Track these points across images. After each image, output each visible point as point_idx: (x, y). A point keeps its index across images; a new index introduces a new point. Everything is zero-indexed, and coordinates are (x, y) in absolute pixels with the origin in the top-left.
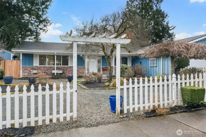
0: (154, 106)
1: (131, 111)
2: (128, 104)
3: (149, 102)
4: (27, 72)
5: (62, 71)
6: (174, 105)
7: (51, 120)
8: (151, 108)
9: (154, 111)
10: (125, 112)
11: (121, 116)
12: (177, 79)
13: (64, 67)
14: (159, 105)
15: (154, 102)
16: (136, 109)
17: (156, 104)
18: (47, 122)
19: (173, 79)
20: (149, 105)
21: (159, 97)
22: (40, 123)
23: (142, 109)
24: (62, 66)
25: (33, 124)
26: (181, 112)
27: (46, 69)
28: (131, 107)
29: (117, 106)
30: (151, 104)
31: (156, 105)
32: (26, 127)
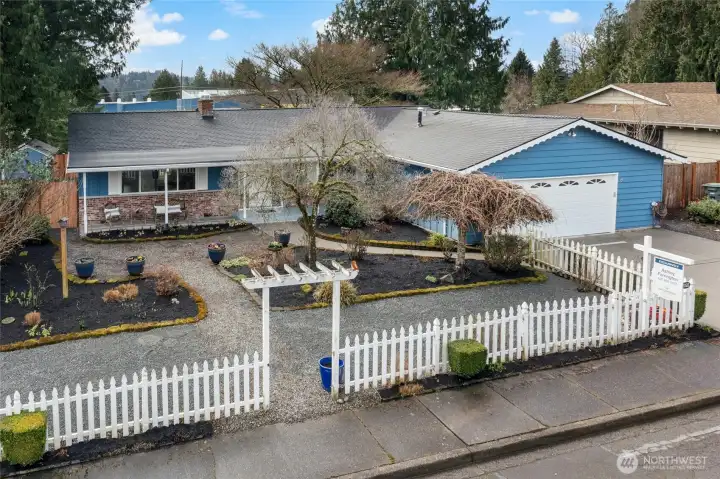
0: (397, 378)
1: (357, 389)
2: (352, 378)
3: (388, 371)
4: (95, 211)
5: (179, 206)
6: (434, 374)
7: (232, 410)
8: (393, 382)
9: (396, 388)
10: (347, 391)
11: (340, 401)
12: (442, 328)
13: (184, 195)
14: (407, 376)
15: (398, 370)
16: (366, 386)
17: (402, 374)
18: (227, 414)
19: (434, 327)
20: (388, 377)
21: (407, 361)
22: (217, 416)
23: (375, 385)
24: (178, 191)
25: (207, 418)
26: (443, 389)
27: (139, 202)
28: (357, 382)
29: (333, 383)
30: (393, 375)
31: (402, 377)
32: (199, 422)
